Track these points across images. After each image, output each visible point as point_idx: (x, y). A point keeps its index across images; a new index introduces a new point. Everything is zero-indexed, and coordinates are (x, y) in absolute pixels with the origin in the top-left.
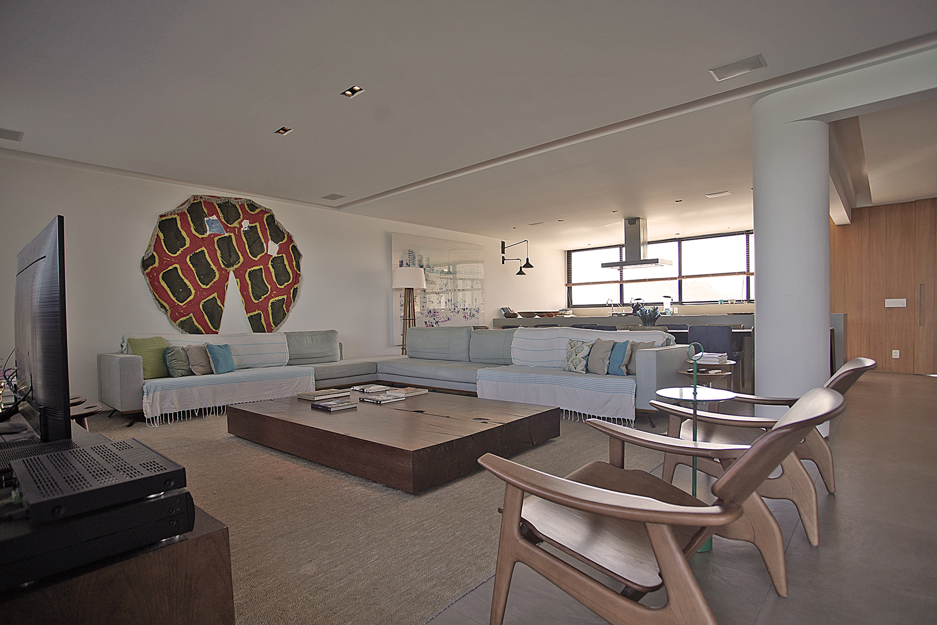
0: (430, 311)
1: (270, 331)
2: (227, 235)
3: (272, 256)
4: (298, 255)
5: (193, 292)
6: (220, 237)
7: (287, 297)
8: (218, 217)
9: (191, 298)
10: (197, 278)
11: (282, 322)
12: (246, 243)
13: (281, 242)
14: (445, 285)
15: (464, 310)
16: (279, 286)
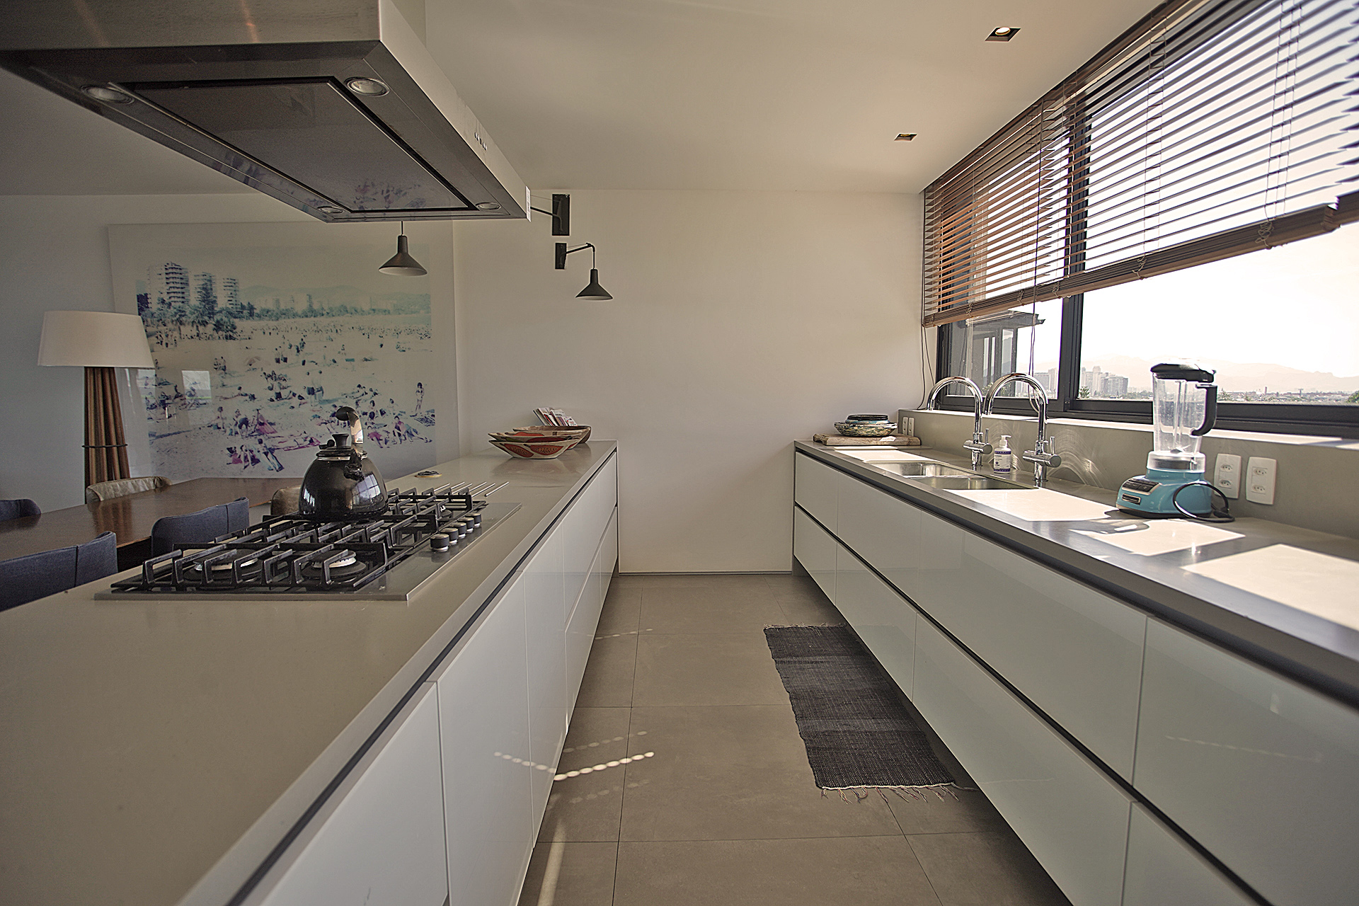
0: (245, 422)
14: (294, 349)
15: (372, 416)
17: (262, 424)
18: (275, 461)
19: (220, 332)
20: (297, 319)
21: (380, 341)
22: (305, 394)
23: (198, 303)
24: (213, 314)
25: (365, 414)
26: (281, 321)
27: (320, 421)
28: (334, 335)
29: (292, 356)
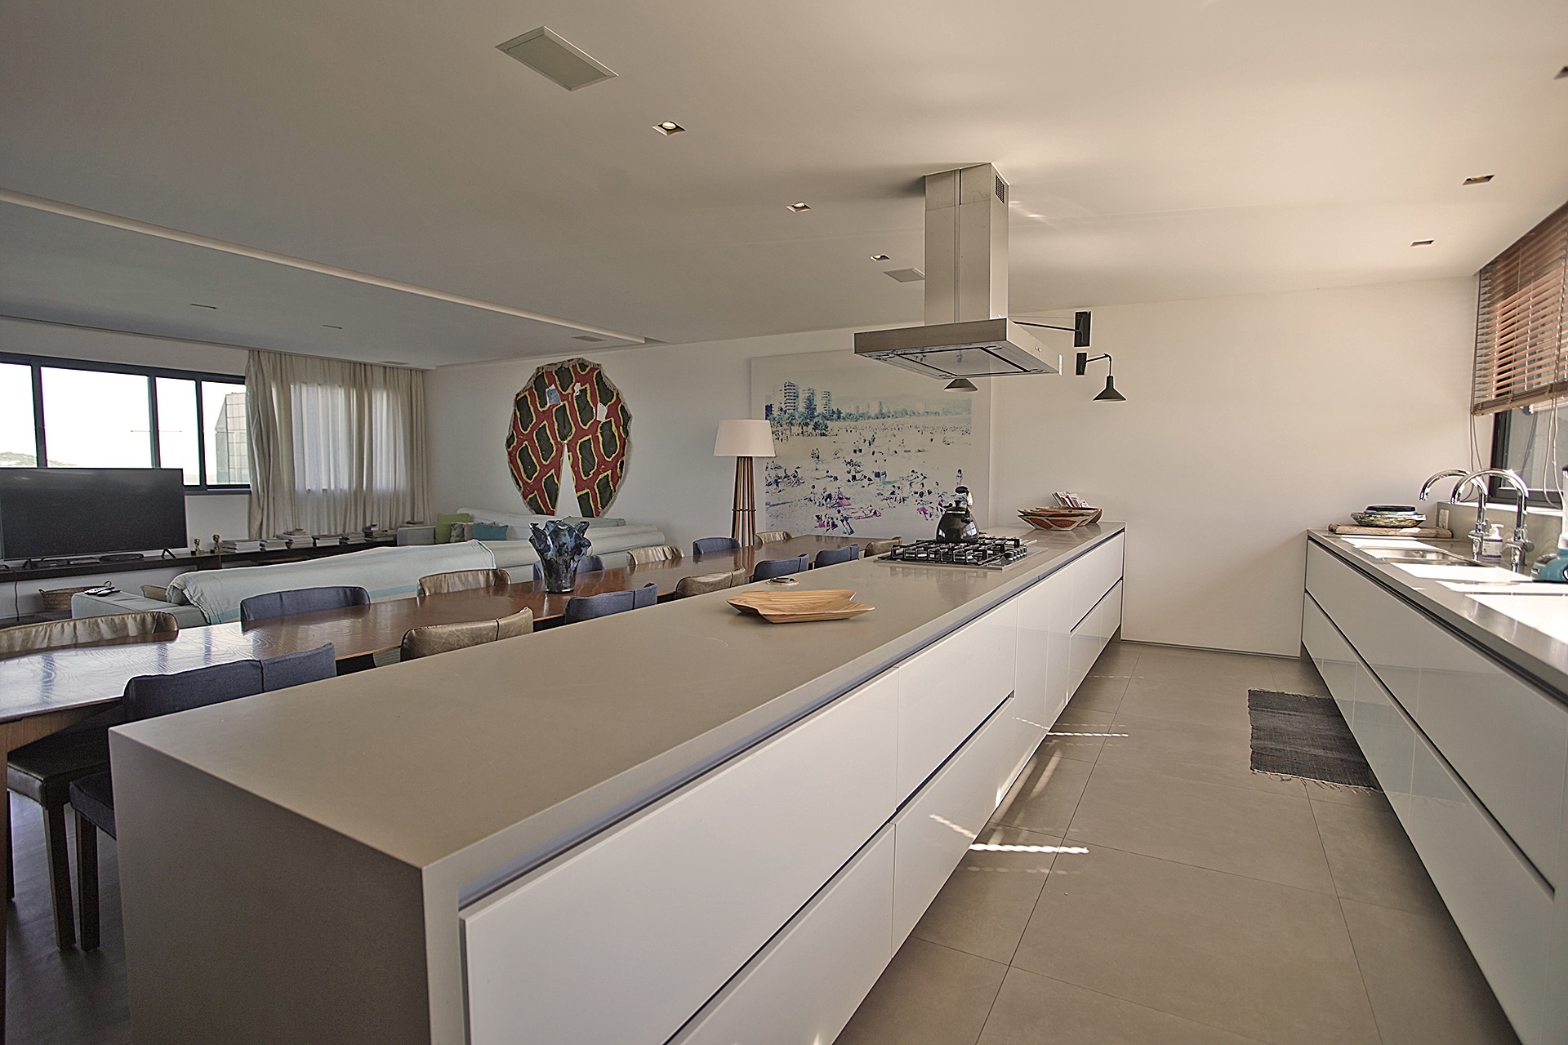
0: (829, 496)
1: (598, 515)
2: (562, 404)
3: (600, 422)
5: (538, 467)
6: (557, 407)
7: (612, 473)
8: (556, 385)
9: (537, 474)
10: (541, 454)
11: (609, 504)
12: (577, 410)
13: (609, 403)
14: (867, 442)
15: (922, 495)
16: (607, 459)
17: (841, 499)
18: (848, 527)
19: (817, 431)
20: (871, 420)
21: (931, 436)
22: (873, 477)
23: (804, 410)
24: (814, 418)
25: (916, 493)
26: (859, 421)
27: (882, 497)
28: (896, 432)
29: (865, 447)
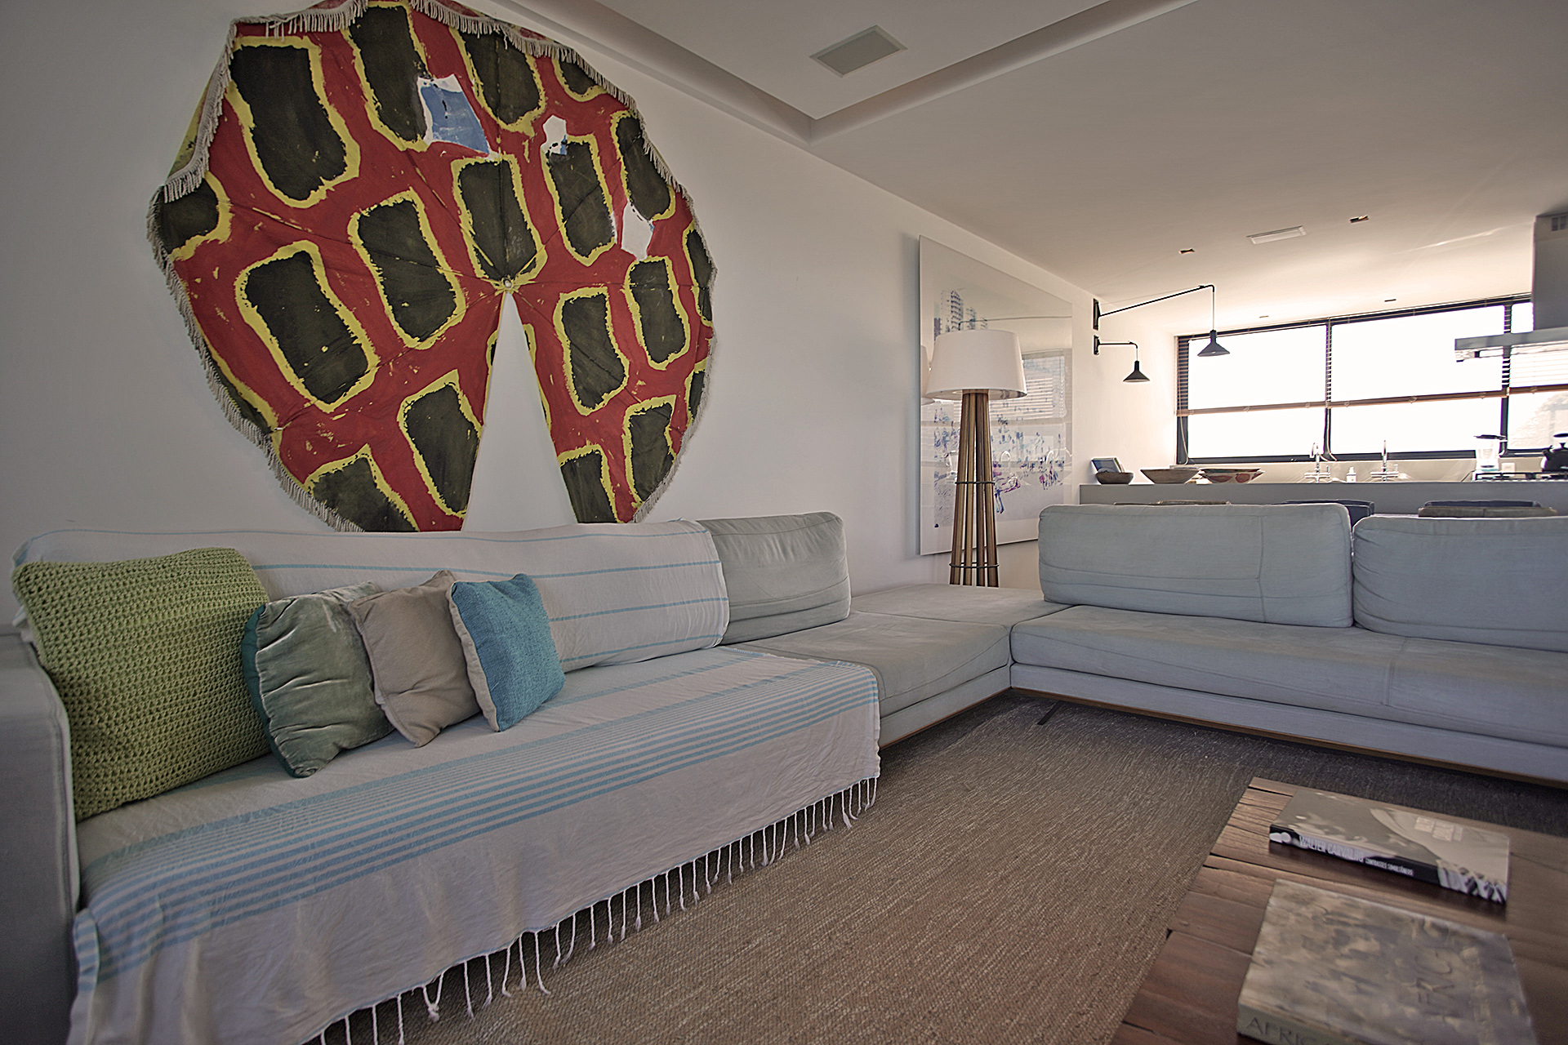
1: (628, 516)
2: (494, 157)
3: (633, 258)
4: (705, 268)
5: (373, 360)
6: (472, 161)
7: (675, 403)
8: (466, 83)
9: (365, 383)
10: (388, 309)
11: (661, 485)
12: (556, 199)
13: (658, 216)
16: (652, 364)
